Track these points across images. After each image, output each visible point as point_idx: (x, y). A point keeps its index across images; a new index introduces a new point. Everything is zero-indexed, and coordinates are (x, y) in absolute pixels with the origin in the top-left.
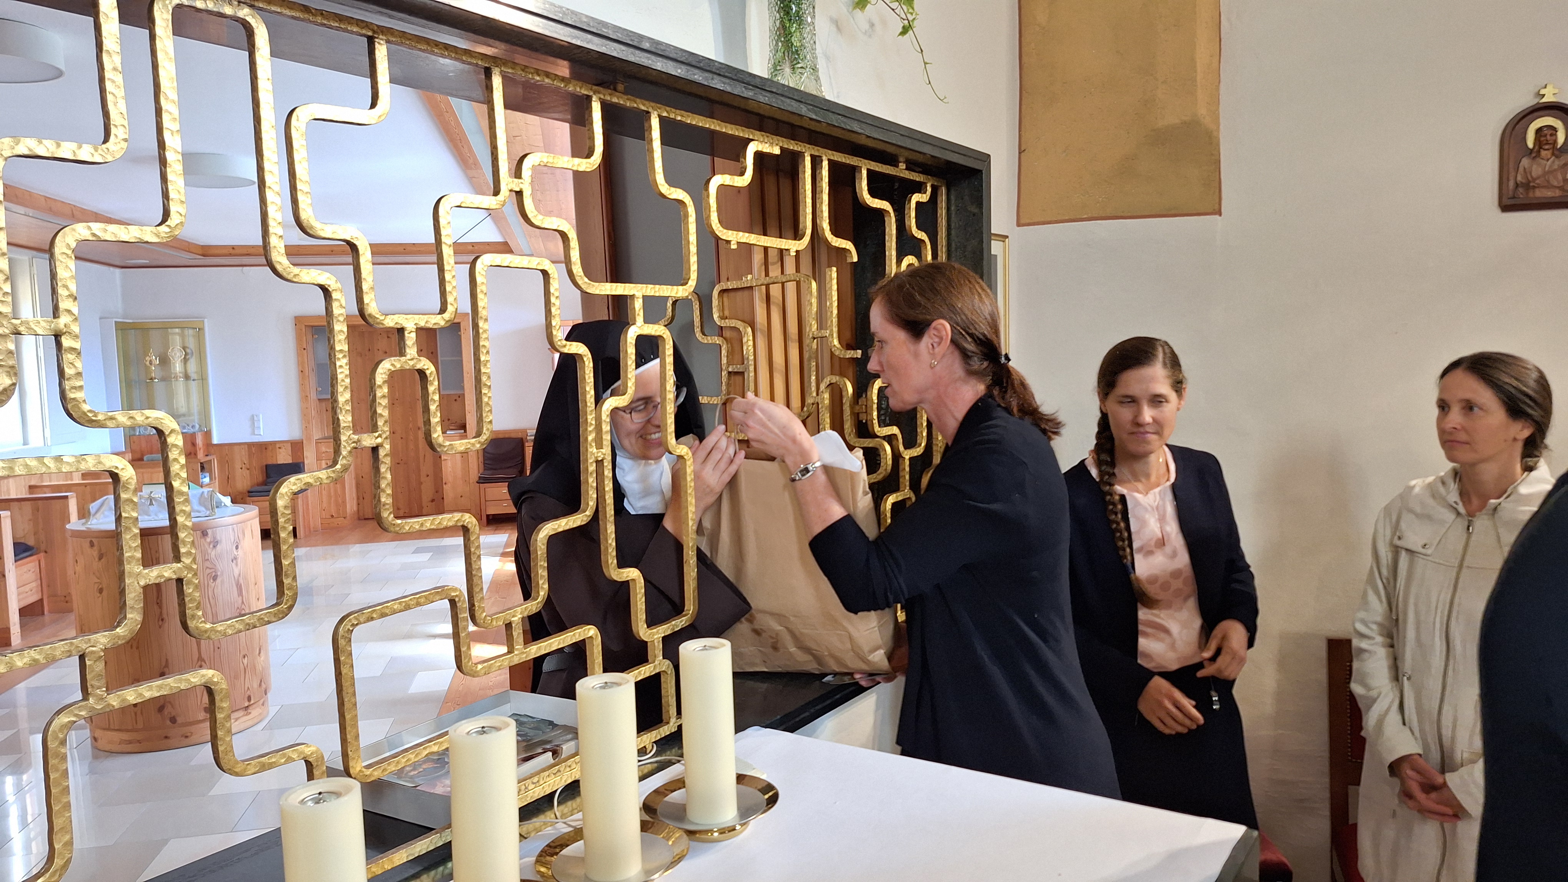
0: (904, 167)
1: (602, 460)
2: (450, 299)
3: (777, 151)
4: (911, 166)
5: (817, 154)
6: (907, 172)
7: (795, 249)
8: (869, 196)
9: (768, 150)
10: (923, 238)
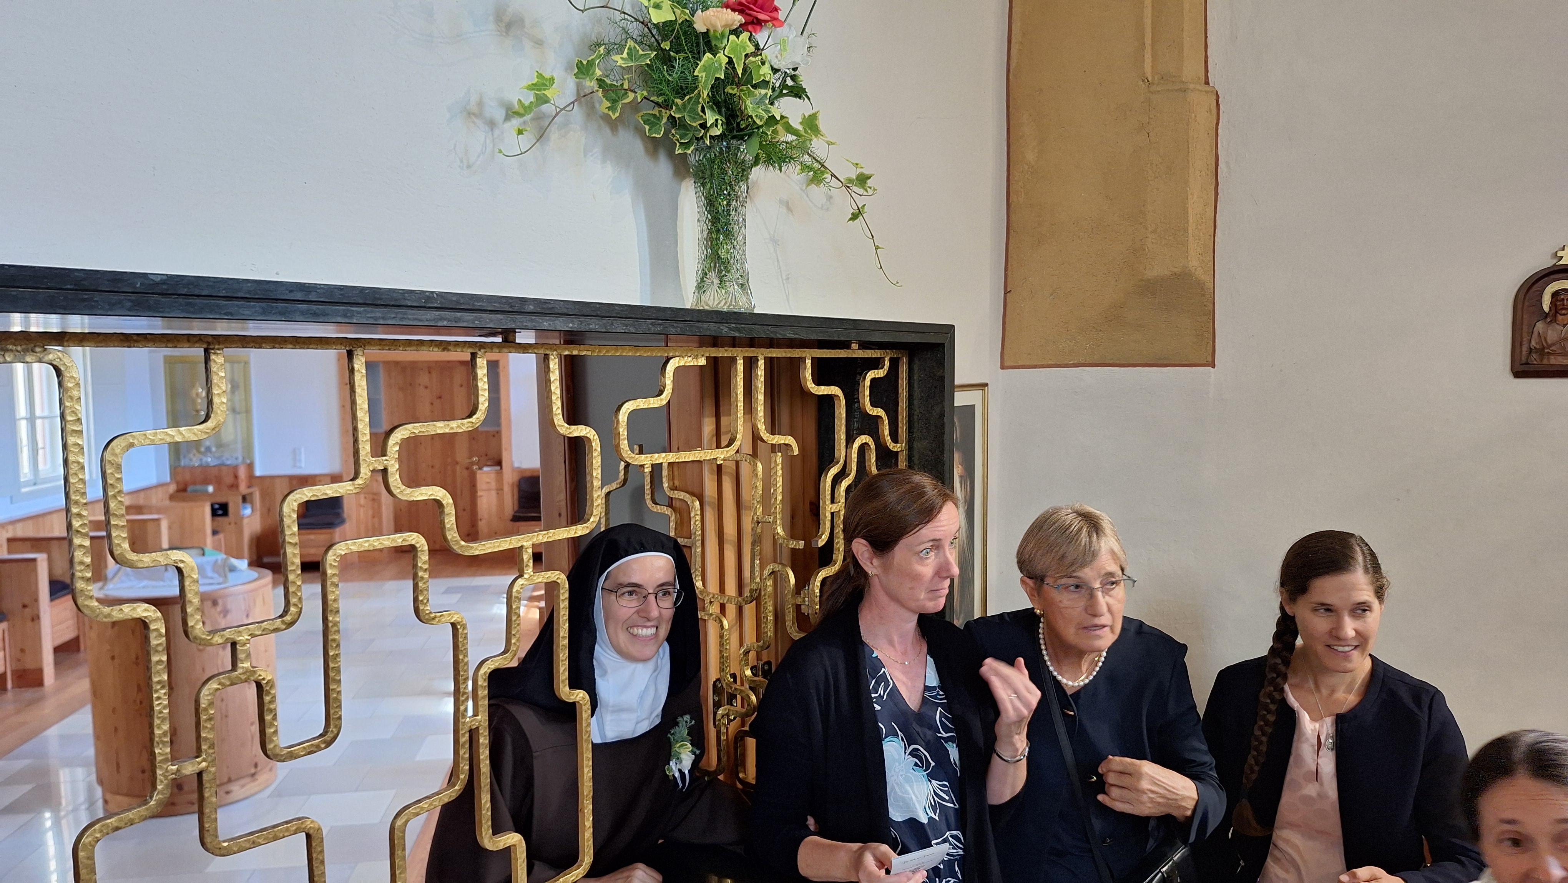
0: (857, 348)
1: (477, 728)
2: (293, 600)
3: (702, 362)
4: (864, 344)
5: (752, 355)
6: (861, 351)
7: (722, 457)
8: (814, 385)
9: (692, 364)
10: (879, 414)
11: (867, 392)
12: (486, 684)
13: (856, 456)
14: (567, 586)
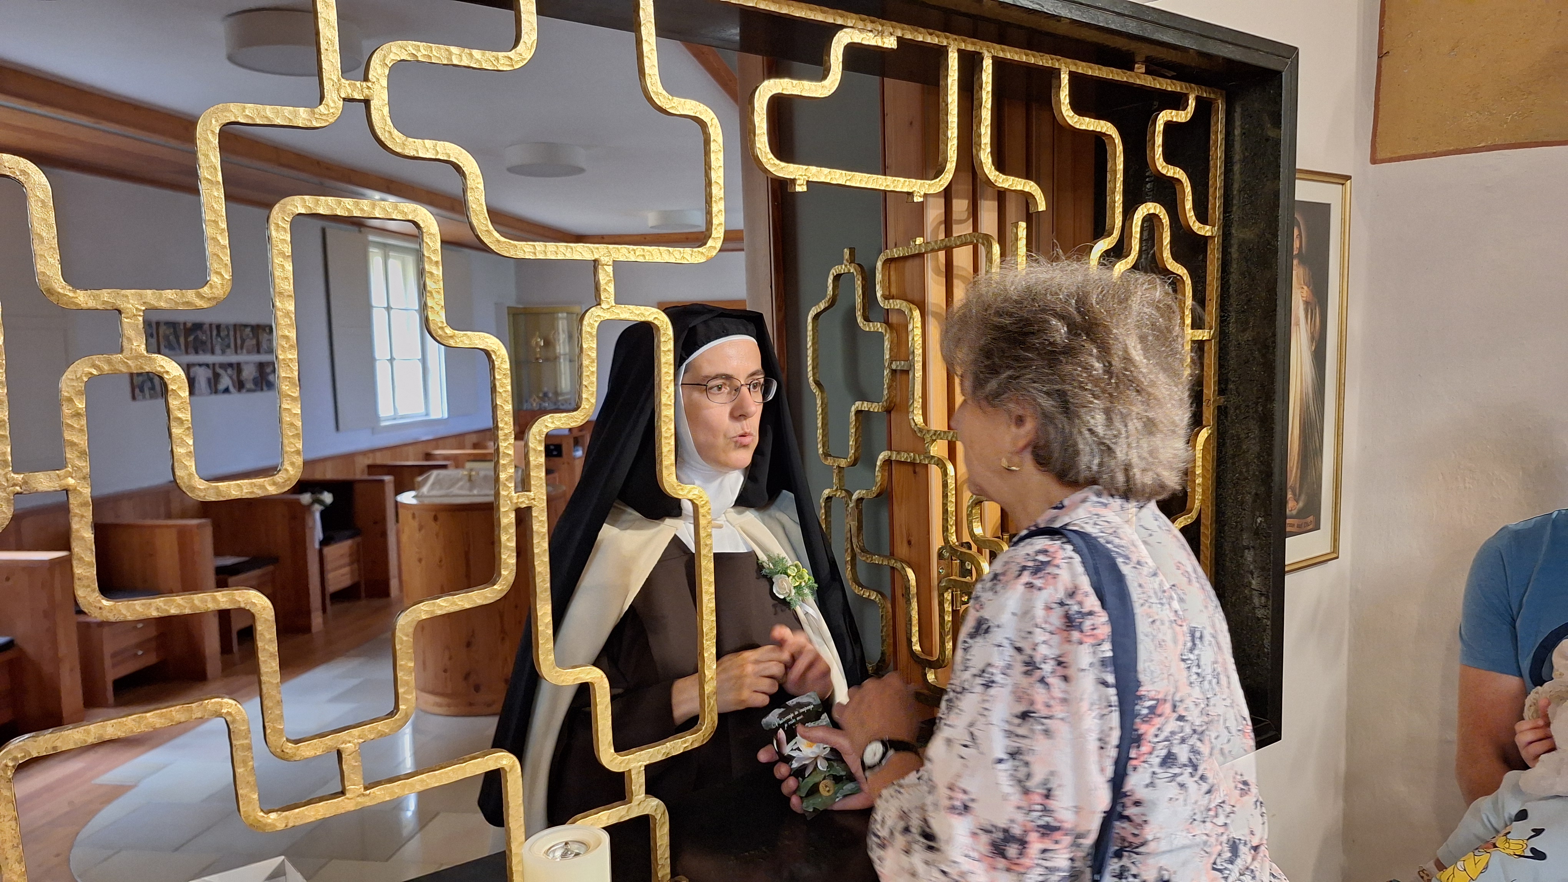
0: (1143, 70)
1: (529, 509)
3: (891, 44)
4: (1155, 67)
5: (973, 49)
6: (1149, 78)
7: (922, 193)
8: (1073, 113)
9: (873, 42)
10: (1176, 176)
11: (1159, 140)
12: (542, 448)
13: (1139, 229)
14: (670, 332)
